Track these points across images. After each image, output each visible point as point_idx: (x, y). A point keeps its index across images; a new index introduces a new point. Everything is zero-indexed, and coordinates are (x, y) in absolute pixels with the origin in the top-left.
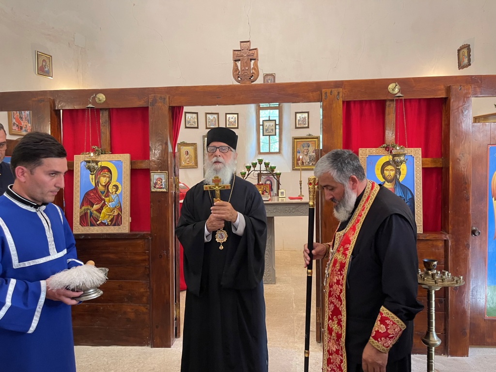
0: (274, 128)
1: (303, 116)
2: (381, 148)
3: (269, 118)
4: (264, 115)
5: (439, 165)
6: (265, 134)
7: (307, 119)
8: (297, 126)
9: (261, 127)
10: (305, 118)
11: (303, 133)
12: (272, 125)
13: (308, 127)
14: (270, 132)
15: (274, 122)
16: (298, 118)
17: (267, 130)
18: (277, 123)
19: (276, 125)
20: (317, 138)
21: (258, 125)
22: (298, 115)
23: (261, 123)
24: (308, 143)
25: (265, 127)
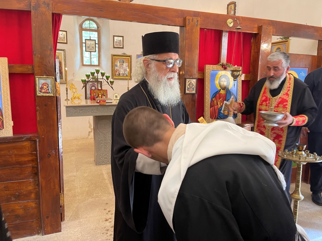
0: (94, 46)
1: (119, 39)
2: (219, 65)
3: (90, 38)
4: (86, 35)
5: (249, 79)
6: (87, 50)
7: (122, 41)
8: (115, 46)
9: (84, 45)
10: (120, 41)
11: (119, 52)
12: (93, 44)
13: (123, 48)
14: (91, 49)
15: (94, 41)
16: (115, 40)
17: (88, 47)
18: (97, 42)
19: (96, 44)
20: (130, 56)
21: (81, 43)
22: (116, 38)
23: (84, 41)
24: (123, 59)
25: (87, 45)
